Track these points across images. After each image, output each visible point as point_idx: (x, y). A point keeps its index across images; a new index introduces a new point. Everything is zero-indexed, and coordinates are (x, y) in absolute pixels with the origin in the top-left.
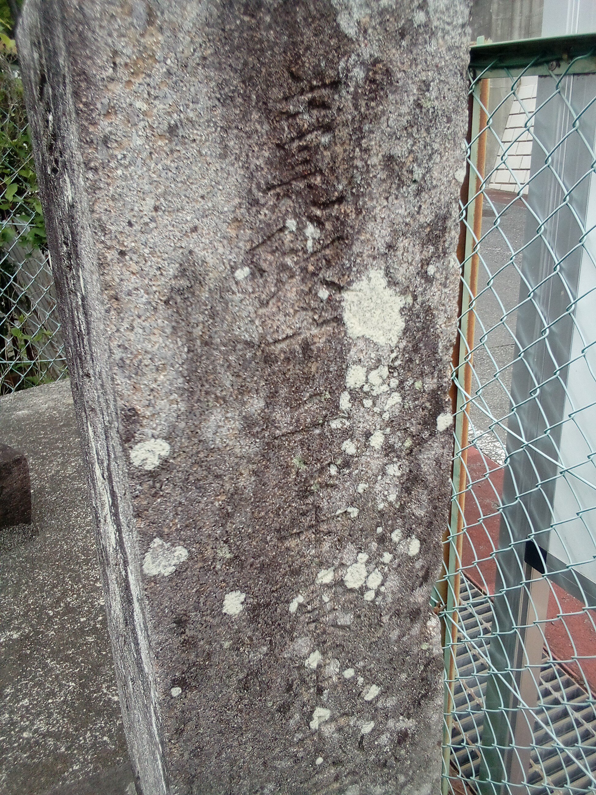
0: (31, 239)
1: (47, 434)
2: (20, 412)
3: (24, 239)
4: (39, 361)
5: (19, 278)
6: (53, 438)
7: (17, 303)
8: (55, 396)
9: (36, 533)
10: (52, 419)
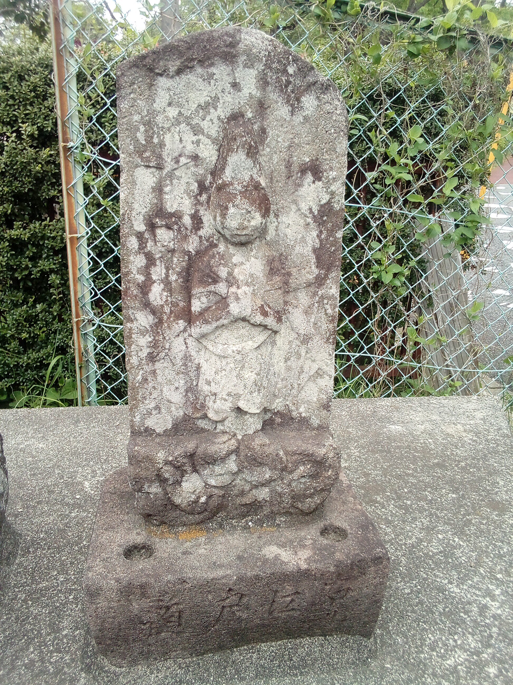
0: (456, 238)
1: (416, 471)
2: (393, 427)
3: (447, 238)
4: (425, 366)
5: (430, 277)
6: (422, 481)
7: (421, 303)
8: (434, 417)
9: (373, 654)
10: (426, 450)
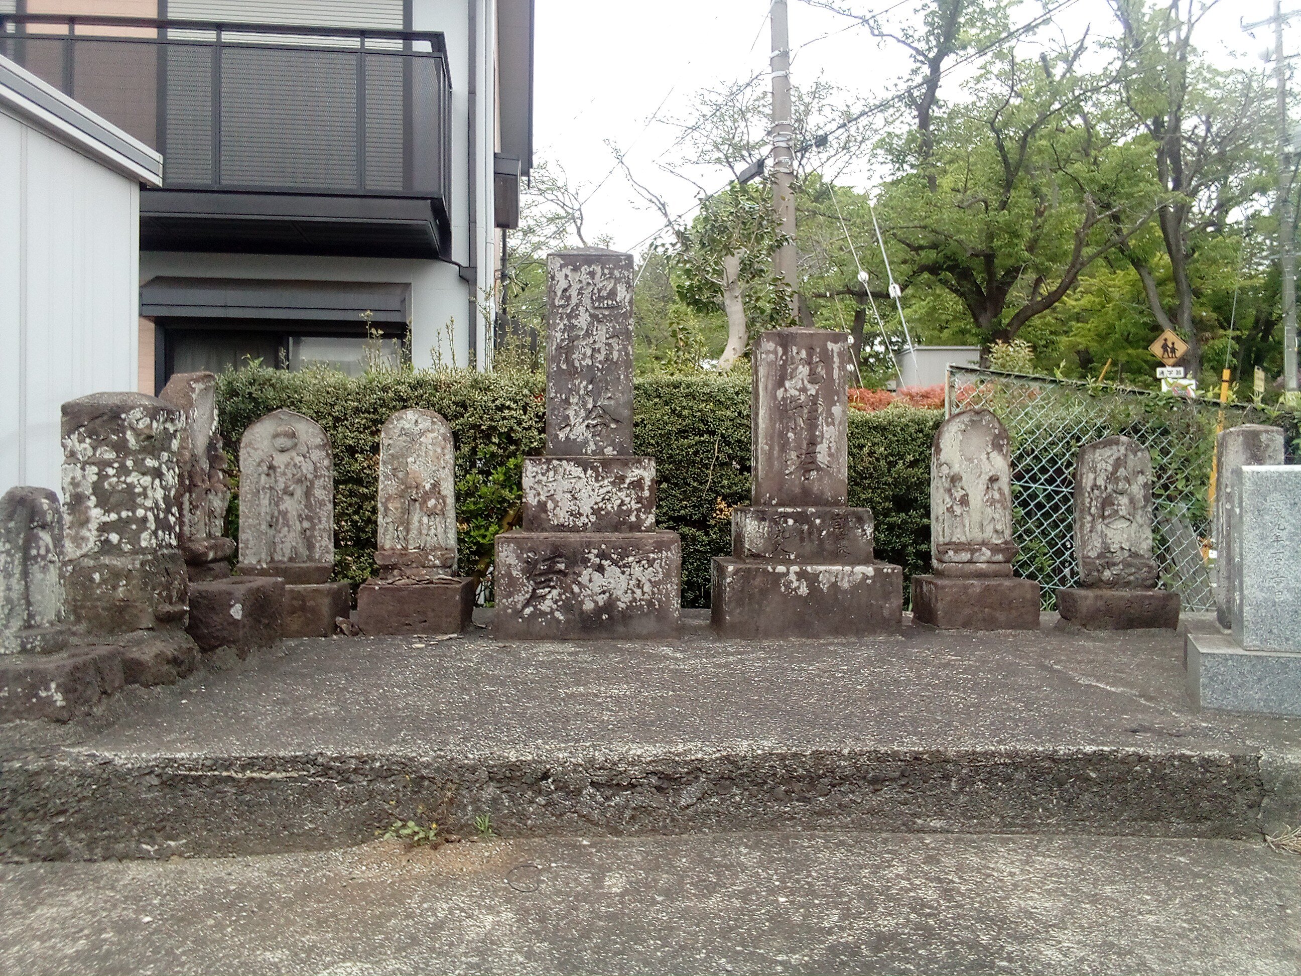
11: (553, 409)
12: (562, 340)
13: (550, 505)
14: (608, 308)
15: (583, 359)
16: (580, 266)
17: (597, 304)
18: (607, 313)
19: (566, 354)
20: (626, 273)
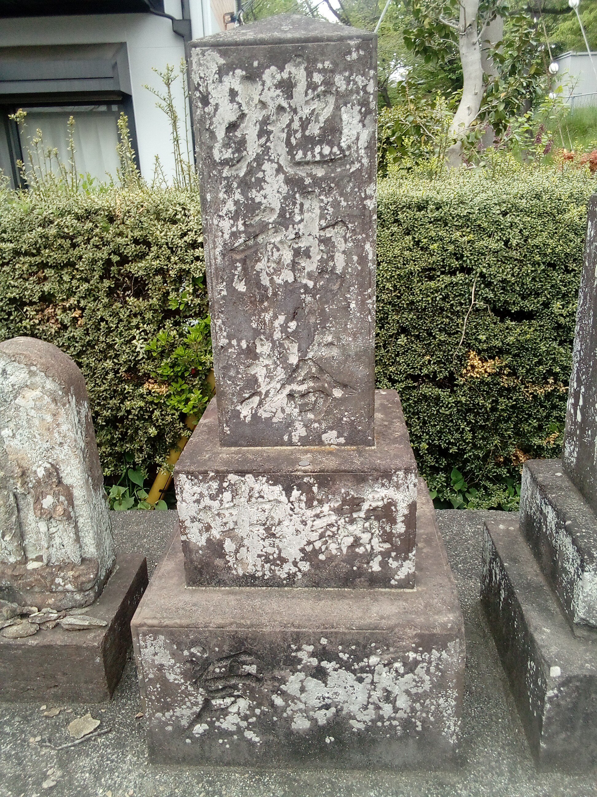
11: (227, 368)
12: (234, 235)
13: (229, 546)
14: (324, 162)
15: (277, 271)
16: (263, 67)
17: (299, 155)
18: (320, 172)
19: (244, 261)
20: (360, 80)
